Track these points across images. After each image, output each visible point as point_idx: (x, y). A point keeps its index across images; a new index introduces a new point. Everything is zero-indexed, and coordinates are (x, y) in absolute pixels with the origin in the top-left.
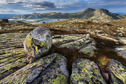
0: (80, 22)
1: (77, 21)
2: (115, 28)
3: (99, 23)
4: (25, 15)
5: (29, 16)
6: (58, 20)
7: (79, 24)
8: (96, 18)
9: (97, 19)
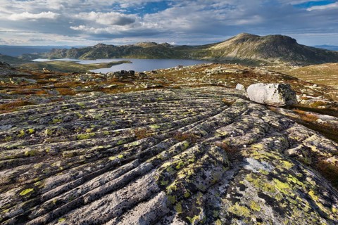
0: (226, 71)
1: (222, 70)
2: (299, 85)
3: (267, 73)
4: (77, 49)
5: (86, 52)
6: (180, 67)
7: (225, 76)
8: (262, 59)
9: (265, 60)
